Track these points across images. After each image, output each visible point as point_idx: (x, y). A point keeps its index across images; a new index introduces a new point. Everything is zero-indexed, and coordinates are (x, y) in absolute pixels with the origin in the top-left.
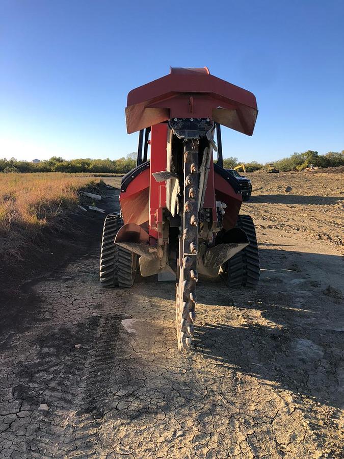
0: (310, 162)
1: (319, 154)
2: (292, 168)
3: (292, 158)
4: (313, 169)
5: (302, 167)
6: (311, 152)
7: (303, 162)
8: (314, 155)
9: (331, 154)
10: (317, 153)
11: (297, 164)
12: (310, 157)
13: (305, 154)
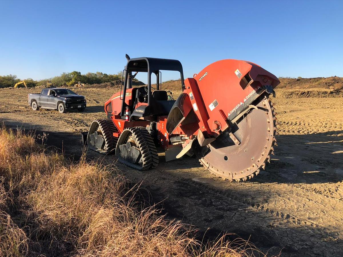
0: (76, 80)
1: (81, 74)
2: (63, 84)
3: (62, 77)
4: (81, 85)
5: (70, 83)
6: (76, 72)
7: (71, 80)
8: (78, 74)
9: (90, 74)
10: (80, 73)
11: (66, 81)
12: (76, 76)
13: (71, 73)
